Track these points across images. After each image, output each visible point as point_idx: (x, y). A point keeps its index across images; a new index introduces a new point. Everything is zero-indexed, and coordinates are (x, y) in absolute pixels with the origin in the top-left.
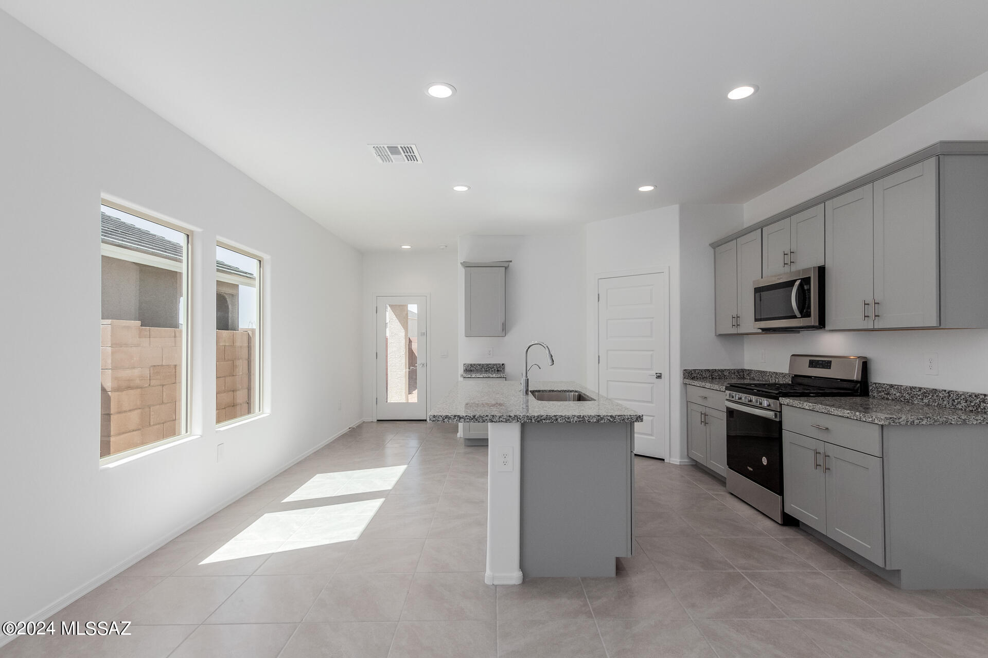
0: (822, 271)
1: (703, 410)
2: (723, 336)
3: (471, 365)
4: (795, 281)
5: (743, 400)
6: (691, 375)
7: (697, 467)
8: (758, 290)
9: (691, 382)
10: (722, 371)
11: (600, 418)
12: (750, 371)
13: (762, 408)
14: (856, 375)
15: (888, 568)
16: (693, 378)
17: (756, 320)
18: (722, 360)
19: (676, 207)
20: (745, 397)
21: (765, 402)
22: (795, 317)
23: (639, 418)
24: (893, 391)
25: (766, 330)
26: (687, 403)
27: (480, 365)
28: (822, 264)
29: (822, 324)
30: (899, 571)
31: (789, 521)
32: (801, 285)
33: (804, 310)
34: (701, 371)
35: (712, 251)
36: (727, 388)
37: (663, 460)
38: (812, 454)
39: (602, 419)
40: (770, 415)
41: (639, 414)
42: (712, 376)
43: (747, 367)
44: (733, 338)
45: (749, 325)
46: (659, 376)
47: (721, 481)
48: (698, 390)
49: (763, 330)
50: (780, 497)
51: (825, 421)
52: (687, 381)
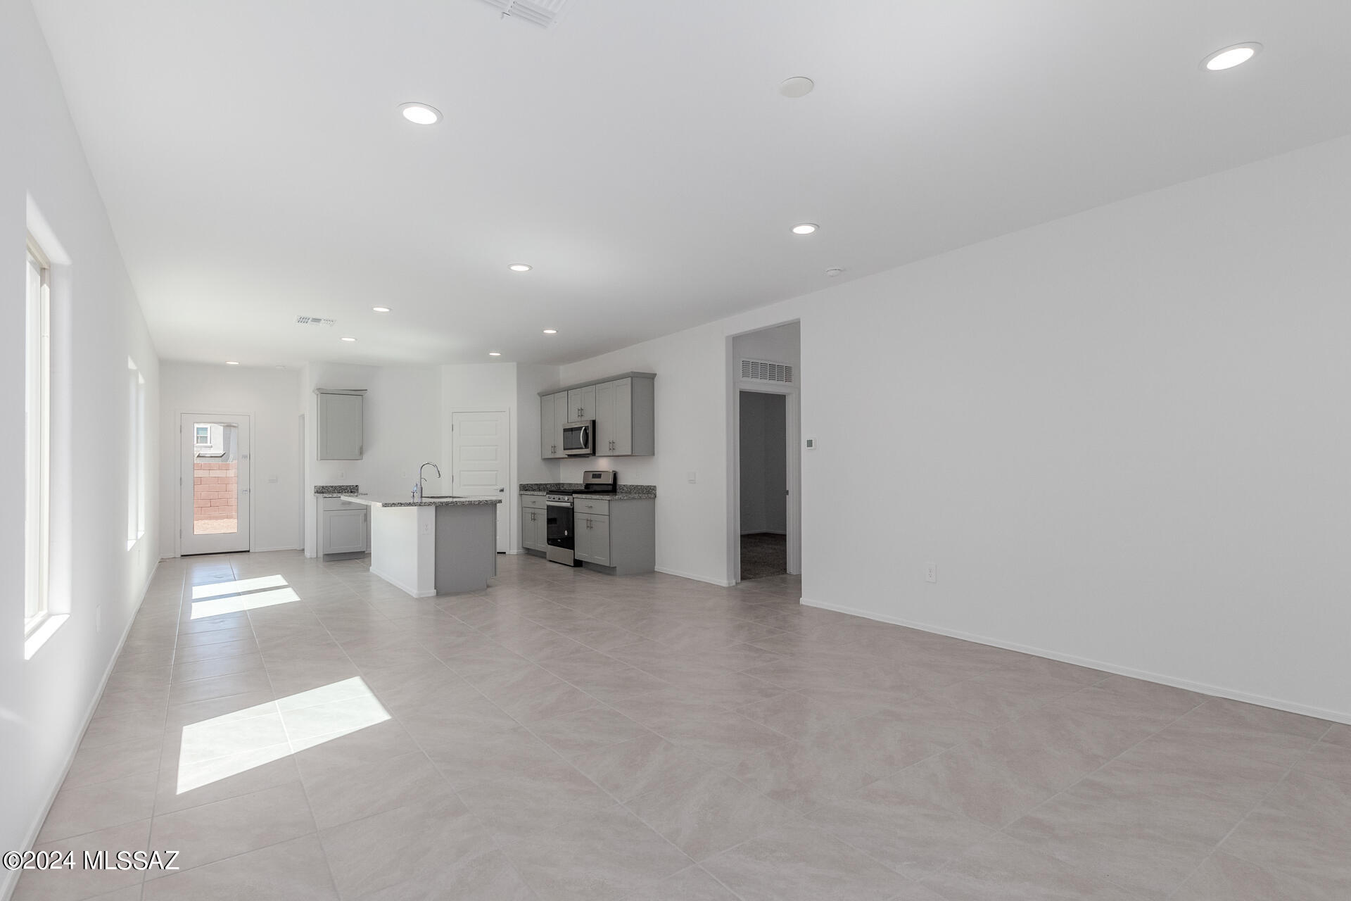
0: (594, 422)
1: (532, 510)
2: (546, 460)
3: (323, 487)
4: (582, 427)
5: (557, 499)
6: (524, 488)
7: (529, 552)
8: (565, 430)
9: (525, 493)
10: (546, 485)
11: (480, 502)
12: (563, 484)
13: (564, 502)
14: (610, 481)
15: (612, 566)
16: (527, 490)
17: (564, 449)
18: (546, 478)
19: (515, 364)
20: (557, 497)
21: (566, 498)
22: (582, 448)
23: (500, 501)
24: (625, 488)
25: (570, 456)
26: (522, 508)
27: (332, 487)
28: (594, 419)
29: (594, 453)
30: (615, 567)
31: (578, 564)
32: (585, 429)
33: (586, 445)
34: (532, 485)
35: (539, 398)
36: (547, 494)
37: (505, 553)
38: (585, 521)
39: (481, 502)
40: (568, 505)
41: (500, 499)
42: (539, 487)
43: (561, 482)
44: (552, 461)
45: (561, 453)
46: (502, 490)
47: (542, 555)
48: (529, 498)
49: (568, 455)
50: (572, 551)
51: (590, 503)
52: (522, 492)
